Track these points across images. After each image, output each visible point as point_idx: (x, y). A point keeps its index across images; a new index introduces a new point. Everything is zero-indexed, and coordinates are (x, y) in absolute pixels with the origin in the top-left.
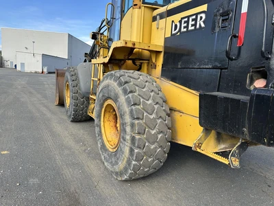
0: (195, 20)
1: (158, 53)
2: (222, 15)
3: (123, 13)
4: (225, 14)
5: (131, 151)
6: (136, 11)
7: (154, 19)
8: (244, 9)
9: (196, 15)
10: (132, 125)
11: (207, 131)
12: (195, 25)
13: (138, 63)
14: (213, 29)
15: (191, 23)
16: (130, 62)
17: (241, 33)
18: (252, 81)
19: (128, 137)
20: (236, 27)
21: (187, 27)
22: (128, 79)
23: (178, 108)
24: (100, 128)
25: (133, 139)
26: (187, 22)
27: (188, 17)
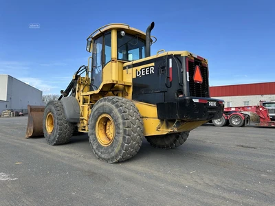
0: (149, 70)
1: (129, 86)
2: (162, 68)
3: (103, 64)
4: (163, 68)
5: (124, 138)
6: (114, 64)
7: (125, 68)
8: (171, 66)
9: (149, 67)
10: (124, 124)
11: (162, 120)
12: (149, 72)
13: (116, 93)
14: (158, 74)
15: (147, 71)
16: (111, 93)
17: (171, 76)
18: (178, 96)
19: (121, 131)
20: (168, 73)
21: (145, 73)
22: (122, 104)
23: (144, 116)
24: (95, 135)
25: (125, 131)
26: (145, 71)
27: (145, 68)
